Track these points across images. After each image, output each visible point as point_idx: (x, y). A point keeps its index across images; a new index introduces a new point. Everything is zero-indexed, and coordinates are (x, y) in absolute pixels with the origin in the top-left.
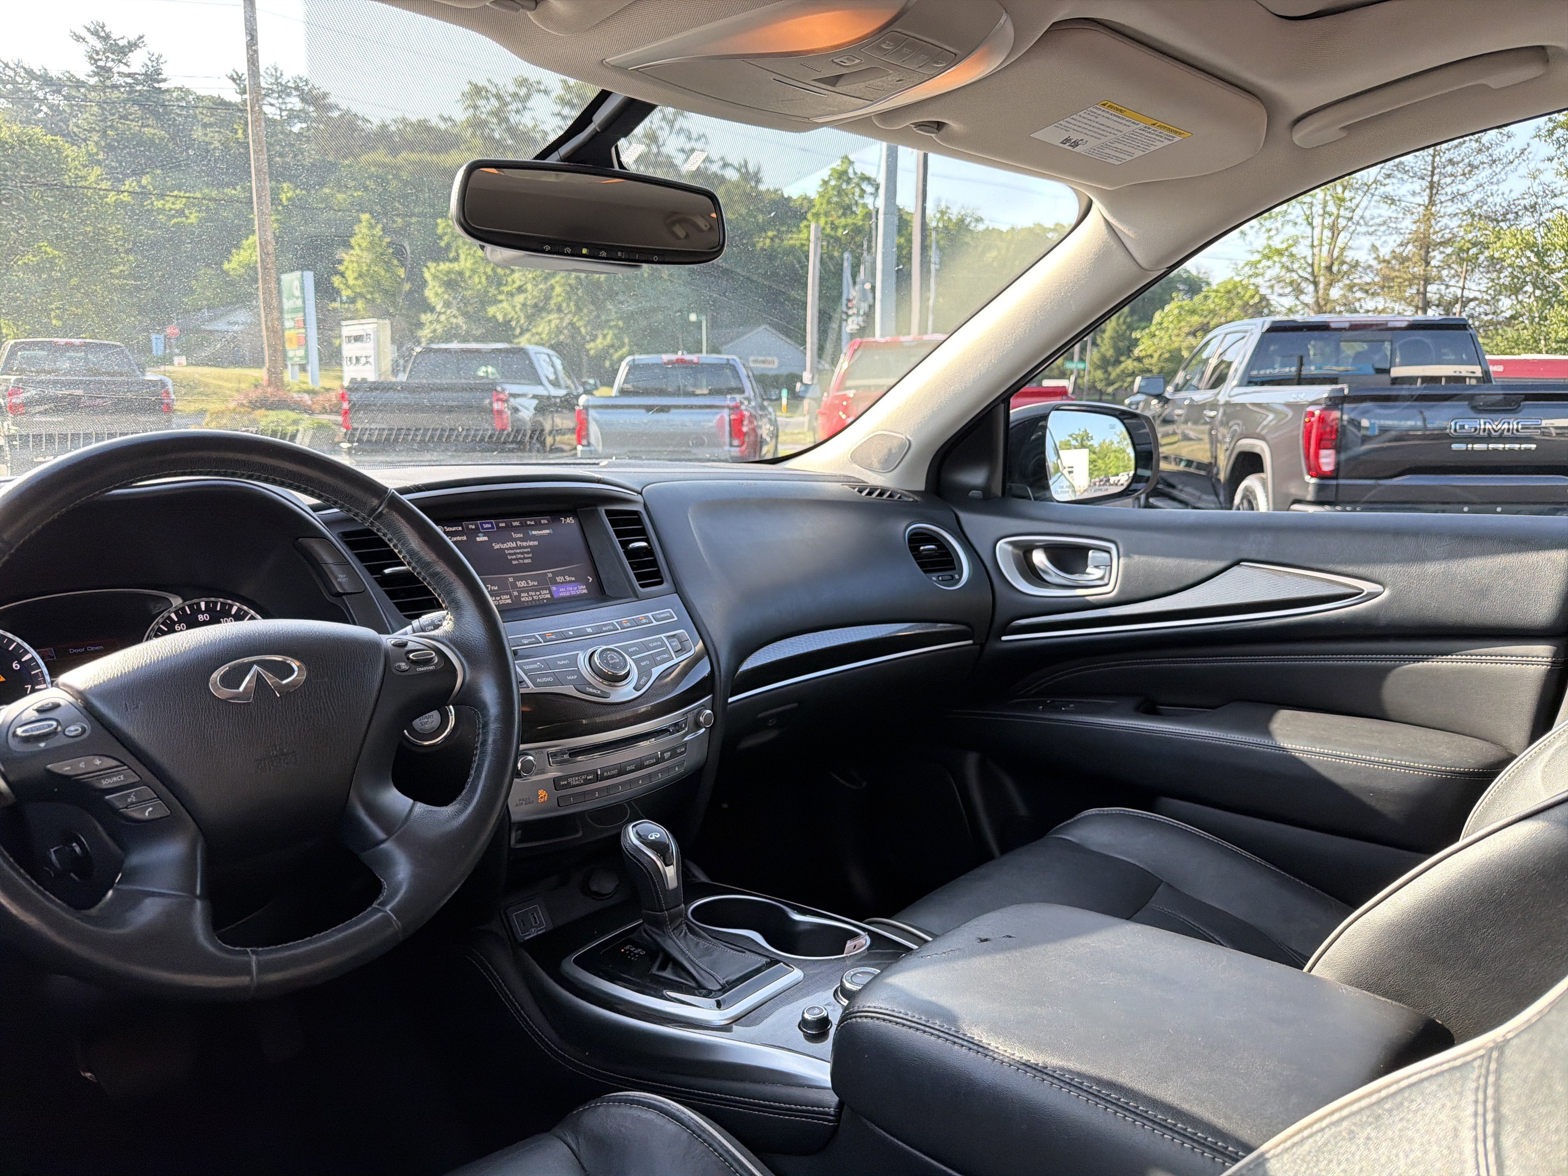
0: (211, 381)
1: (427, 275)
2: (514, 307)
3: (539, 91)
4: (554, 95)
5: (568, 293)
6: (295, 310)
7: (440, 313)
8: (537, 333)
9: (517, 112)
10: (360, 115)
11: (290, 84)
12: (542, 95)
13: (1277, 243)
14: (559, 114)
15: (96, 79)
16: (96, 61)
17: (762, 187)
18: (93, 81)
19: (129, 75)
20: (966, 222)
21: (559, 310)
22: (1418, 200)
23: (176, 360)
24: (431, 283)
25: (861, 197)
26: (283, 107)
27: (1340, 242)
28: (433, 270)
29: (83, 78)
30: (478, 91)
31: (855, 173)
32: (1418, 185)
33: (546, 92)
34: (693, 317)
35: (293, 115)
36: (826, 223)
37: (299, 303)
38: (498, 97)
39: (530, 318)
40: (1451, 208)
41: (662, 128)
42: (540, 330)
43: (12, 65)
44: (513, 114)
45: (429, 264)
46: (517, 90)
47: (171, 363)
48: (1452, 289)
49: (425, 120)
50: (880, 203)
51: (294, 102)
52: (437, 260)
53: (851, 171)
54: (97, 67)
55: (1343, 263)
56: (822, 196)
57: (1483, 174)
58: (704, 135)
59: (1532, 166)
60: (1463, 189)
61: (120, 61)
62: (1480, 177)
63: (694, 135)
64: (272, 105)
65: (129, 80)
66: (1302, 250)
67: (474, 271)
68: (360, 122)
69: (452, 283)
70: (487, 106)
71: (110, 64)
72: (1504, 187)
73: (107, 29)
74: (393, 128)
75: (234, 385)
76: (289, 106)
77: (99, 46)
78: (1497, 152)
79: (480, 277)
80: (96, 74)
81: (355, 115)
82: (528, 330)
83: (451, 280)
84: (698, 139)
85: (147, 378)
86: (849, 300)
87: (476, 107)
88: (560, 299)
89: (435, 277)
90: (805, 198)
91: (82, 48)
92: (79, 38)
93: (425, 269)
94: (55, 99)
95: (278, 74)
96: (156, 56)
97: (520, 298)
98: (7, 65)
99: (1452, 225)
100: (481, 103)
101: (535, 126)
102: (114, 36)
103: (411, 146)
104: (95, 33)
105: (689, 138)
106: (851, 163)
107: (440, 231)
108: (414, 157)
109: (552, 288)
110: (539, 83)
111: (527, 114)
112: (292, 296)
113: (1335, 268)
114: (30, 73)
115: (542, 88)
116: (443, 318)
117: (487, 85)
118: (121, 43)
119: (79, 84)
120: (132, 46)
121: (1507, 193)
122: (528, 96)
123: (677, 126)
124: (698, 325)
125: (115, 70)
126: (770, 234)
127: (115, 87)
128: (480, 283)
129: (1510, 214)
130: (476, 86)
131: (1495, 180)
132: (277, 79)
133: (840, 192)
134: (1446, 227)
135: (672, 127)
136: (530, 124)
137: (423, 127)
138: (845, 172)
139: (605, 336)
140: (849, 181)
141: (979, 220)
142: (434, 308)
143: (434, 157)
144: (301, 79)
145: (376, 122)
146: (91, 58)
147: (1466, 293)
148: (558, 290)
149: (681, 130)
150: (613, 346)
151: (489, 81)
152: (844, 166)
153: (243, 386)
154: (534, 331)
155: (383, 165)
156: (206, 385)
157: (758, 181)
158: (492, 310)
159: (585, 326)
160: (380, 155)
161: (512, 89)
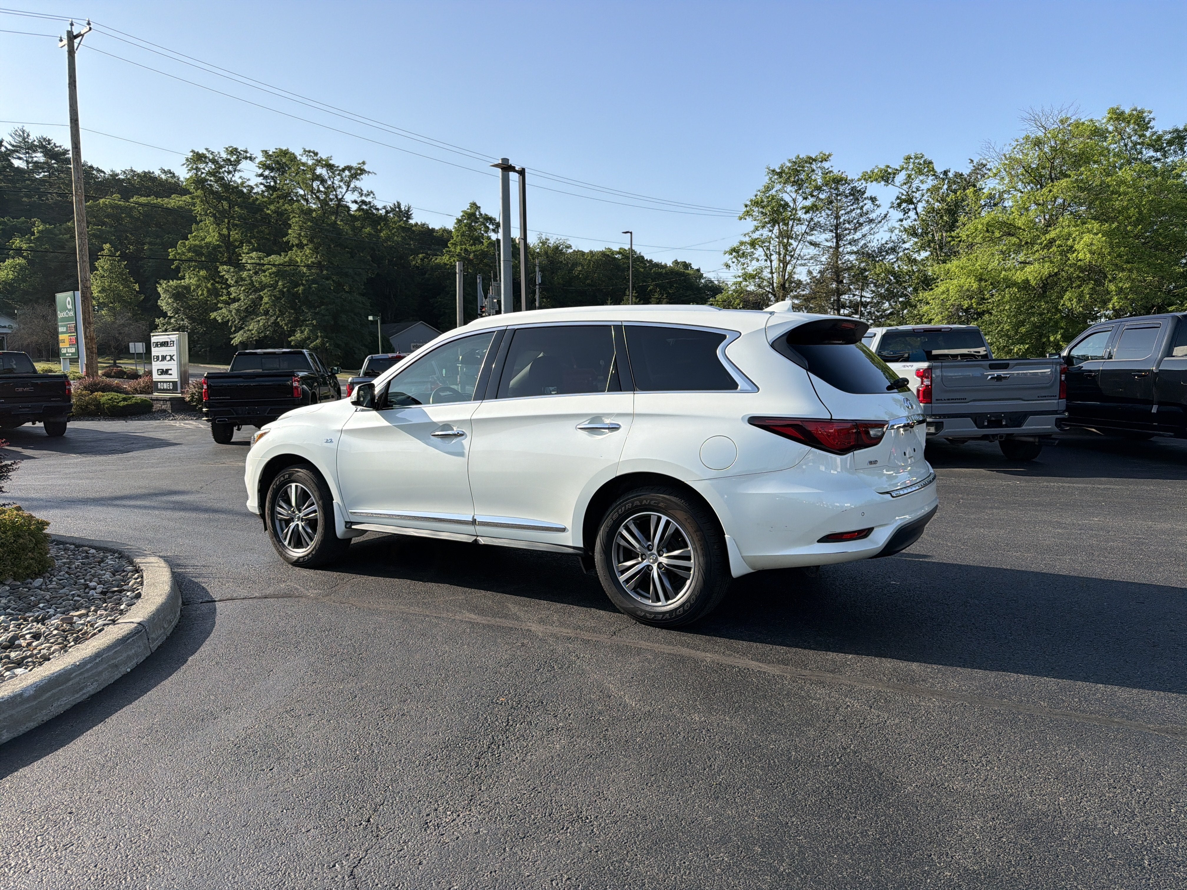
1: (159, 289)
2: (230, 312)
3: (246, 158)
4: (257, 161)
5: (273, 301)
6: (68, 319)
7: (171, 318)
8: (248, 330)
9: (229, 172)
10: (95, 166)
11: (35, 143)
12: (248, 161)
13: (750, 270)
14: (261, 175)
17: (412, 222)
20: (560, 248)
21: (266, 313)
22: (829, 244)
24: (163, 296)
25: (486, 232)
26: (30, 160)
27: (789, 267)
28: (164, 286)
30: (199, 158)
31: (481, 215)
32: (829, 235)
33: (251, 159)
34: (371, 318)
35: (37, 165)
36: (461, 250)
37: (71, 314)
38: (214, 161)
39: (243, 320)
40: (849, 248)
41: (340, 187)
42: (251, 327)
44: (226, 174)
45: (161, 281)
46: (229, 157)
48: (856, 297)
49: (149, 172)
50: (500, 236)
51: (39, 157)
52: (167, 278)
53: (477, 213)
55: (791, 282)
56: (457, 230)
57: (865, 229)
58: (372, 192)
59: (890, 225)
60: (856, 237)
62: (863, 230)
63: (365, 192)
64: (20, 158)
66: (766, 274)
67: (198, 286)
68: (95, 172)
69: (179, 295)
70: (207, 168)
72: (877, 236)
74: (121, 177)
76: (35, 159)
78: (872, 216)
79: (203, 291)
81: (91, 167)
82: (241, 328)
83: (178, 292)
84: (367, 195)
86: (482, 307)
87: (197, 169)
88: (267, 306)
89: (166, 291)
90: (445, 230)
93: (158, 286)
95: (25, 135)
97: (236, 305)
99: (851, 259)
100: (201, 166)
101: (242, 183)
103: (138, 192)
105: (362, 195)
106: (478, 208)
107: (171, 257)
108: (143, 200)
109: (261, 298)
110: (246, 152)
111: (237, 175)
112: (65, 309)
113: (787, 285)
115: (248, 155)
116: (172, 320)
117: (205, 152)
121: (880, 240)
122: (238, 162)
123: (352, 185)
124: (374, 322)
126: (421, 256)
128: (202, 294)
129: (883, 251)
130: (198, 154)
131: (872, 232)
132: (24, 139)
133: (470, 227)
134: (848, 261)
135: (348, 186)
136: (239, 181)
137: (147, 177)
138: (474, 214)
139: (302, 332)
140: (476, 220)
141: (569, 247)
142: (166, 313)
143: (159, 200)
144: (44, 139)
145: (108, 171)
147: (864, 299)
148: (266, 299)
149: (355, 189)
150: (309, 338)
151: (207, 149)
152: (473, 211)
154: (246, 328)
155: (118, 207)
157: (409, 217)
158: (213, 315)
159: (286, 325)
160: (115, 199)
161: (224, 155)
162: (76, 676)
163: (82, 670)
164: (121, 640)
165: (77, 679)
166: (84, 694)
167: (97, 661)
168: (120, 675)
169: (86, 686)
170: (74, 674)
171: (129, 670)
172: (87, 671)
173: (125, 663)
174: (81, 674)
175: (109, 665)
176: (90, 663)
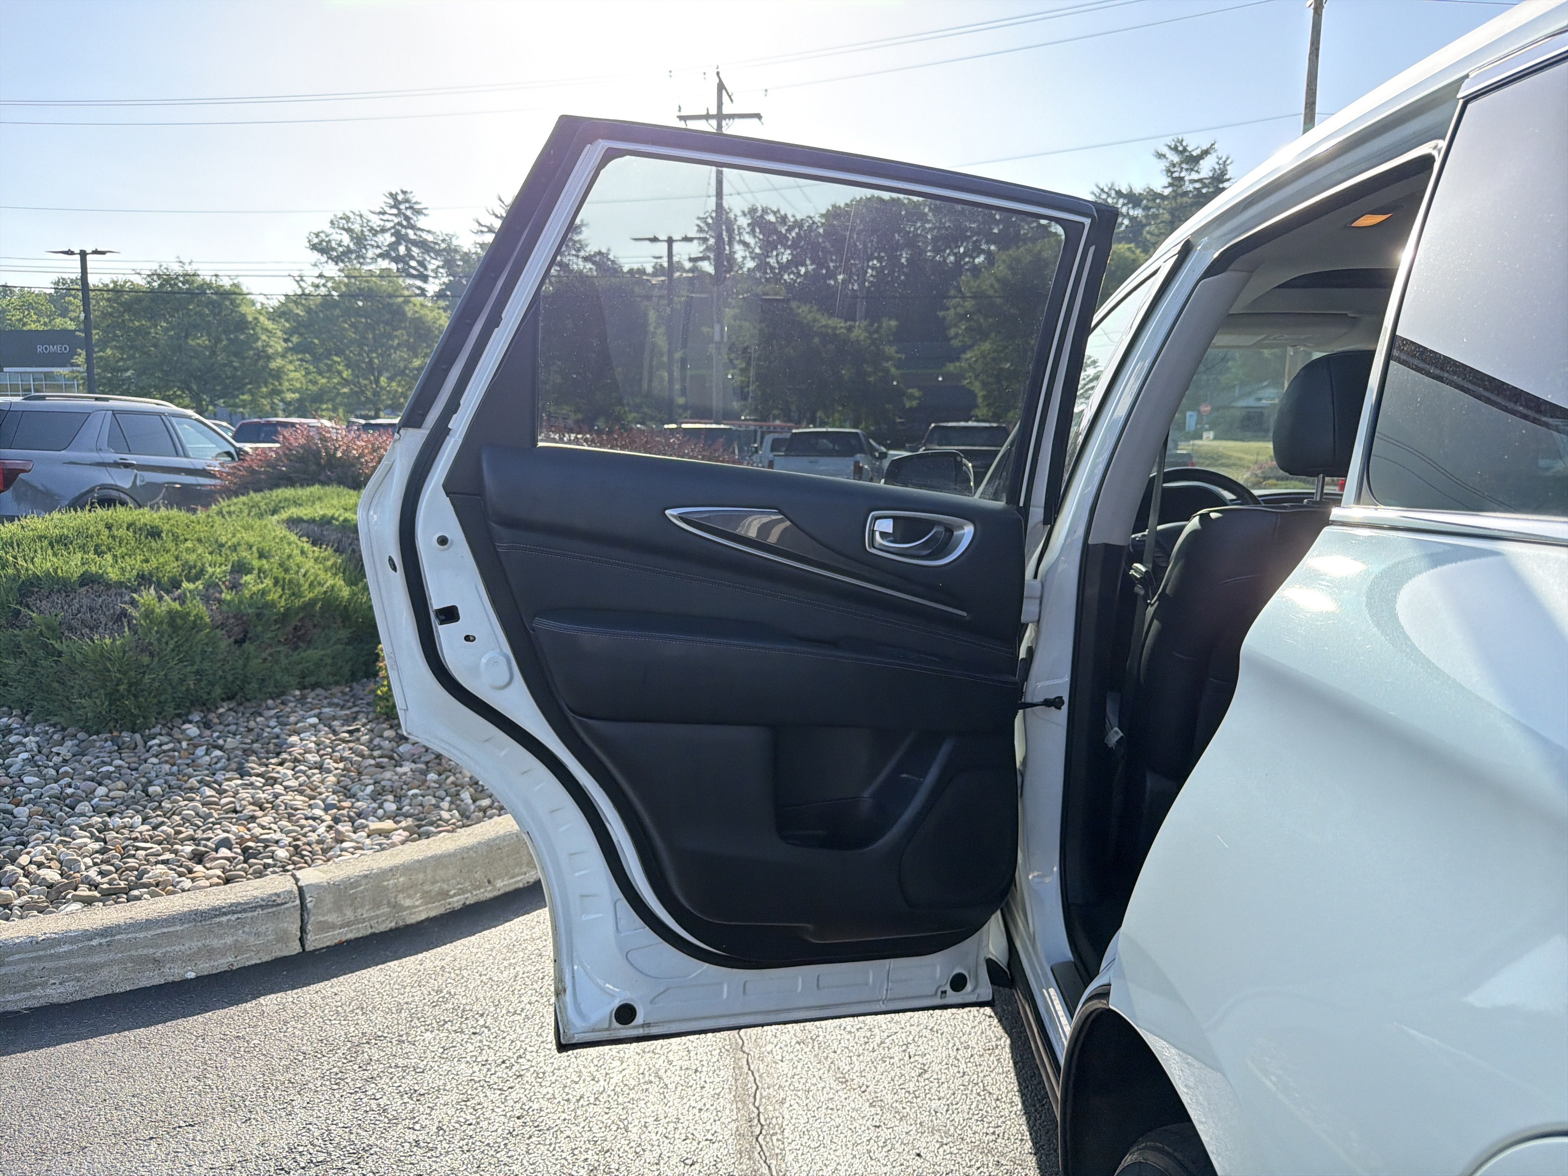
0: (1231, 453)
15: (1170, 189)
16: (1172, 173)
18: (1167, 192)
19: (1200, 180)
23: (1205, 435)
29: (1159, 190)
43: (1106, 190)
47: (1201, 438)
54: (1173, 178)
61: (1192, 170)
65: (1198, 185)
71: (1182, 175)
73: (1184, 144)
75: (1253, 458)
77: (1176, 159)
80: (1170, 185)
85: (1179, 452)
91: (1163, 164)
92: (1161, 156)
94: (1138, 212)
96: (1224, 159)
98: (1102, 190)
102: (1189, 149)
104: (1175, 149)
114: (1119, 194)
118: (1194, 154)
119: (1154, 196)
120: (1206, 153)
125: (1187, 178)
127: (1186, 194)
146: (1168, 171)
153: (1261, 458)
156: (1229, 457)
162: (22, 961)
163: (41, 953)
164: (202, 912)
165: (23, 968)
166: (34, 997)
167: (94, 942)
168: (158, 981)
169: (44, 985)
170: (17, 957)
171: (191, 975)
172: (59, 957)
173: (190, 959)
174: (39, 958)
175: (130, 956)
176: (72, 943)
